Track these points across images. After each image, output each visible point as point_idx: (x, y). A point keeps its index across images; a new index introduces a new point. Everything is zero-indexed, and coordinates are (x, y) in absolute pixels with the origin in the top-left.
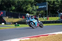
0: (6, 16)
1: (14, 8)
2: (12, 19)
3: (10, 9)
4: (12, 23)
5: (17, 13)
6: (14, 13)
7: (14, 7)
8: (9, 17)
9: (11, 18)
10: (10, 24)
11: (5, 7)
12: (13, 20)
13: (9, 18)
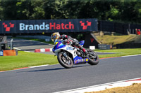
0: (99, 30)
1: (116, 11)
2: (113, 36)
3: (107, 14)
4: (113, 46)
5: (123, 23)
6: (115, 23)
7: (117, 8)
8: (106, 32)
9: (110, 34)
10: (108, 48)
11: (96, 10)
12: (115, 38)
13: (105, 34)
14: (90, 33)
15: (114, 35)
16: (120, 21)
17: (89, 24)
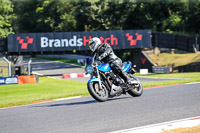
1: (177, 19)
2: (173, 55)
3: (165, 23)
4: (174, 69)
5: (187, 35)
6: (177, 36)
8: (163, 49)
9: (169, 52)
10: (166, 71)
11: (148, 17)
12: (176, 58)
13: (162, 52)
14: (140, 50)
15: (175, 52)
16: (183, 34)
17: (139, 37)
